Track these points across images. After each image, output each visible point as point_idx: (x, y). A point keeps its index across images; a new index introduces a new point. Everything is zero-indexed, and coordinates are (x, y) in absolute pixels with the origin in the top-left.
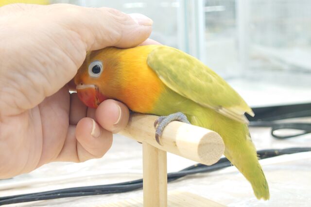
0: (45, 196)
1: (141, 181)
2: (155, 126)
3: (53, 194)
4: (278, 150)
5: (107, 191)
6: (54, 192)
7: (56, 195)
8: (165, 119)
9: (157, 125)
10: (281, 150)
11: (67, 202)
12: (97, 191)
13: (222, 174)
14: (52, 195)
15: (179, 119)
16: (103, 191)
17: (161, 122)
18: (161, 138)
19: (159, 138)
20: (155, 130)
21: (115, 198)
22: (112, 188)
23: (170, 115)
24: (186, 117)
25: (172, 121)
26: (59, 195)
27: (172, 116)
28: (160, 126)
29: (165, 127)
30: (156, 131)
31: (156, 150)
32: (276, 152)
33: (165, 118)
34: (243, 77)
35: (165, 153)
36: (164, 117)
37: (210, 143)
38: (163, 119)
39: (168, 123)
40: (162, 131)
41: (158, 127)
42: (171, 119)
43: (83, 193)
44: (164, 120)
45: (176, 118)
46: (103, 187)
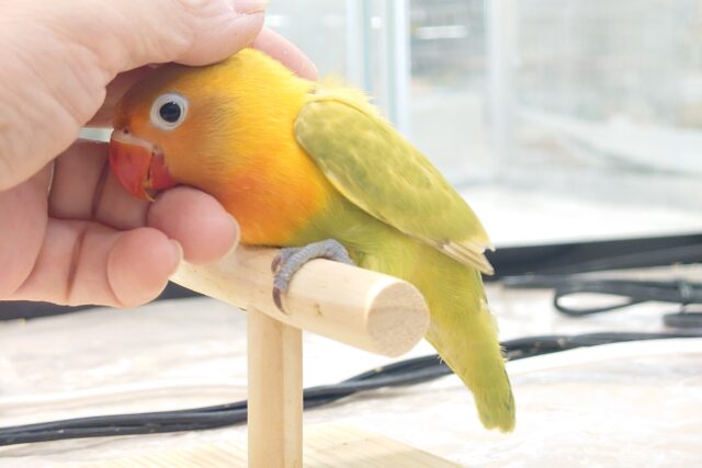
0: (27, 434)
1: (243, 406)
2: (274, 268)
3: (48, 429)
4: (565, 337)
5: (174, 424)
6: (49, 426)
7: (52, 432)
8: (297, 255)
9: (279, 268)
10: (571, 337)
11: (79, 449)
12: (149, 425)
13: (436, 391)
14: (45, 433)
15: (329, 254)
16: (163, 425)
17: (286, 260)
18: (286, 297)
19: (282, 297)
20: (273, 279)
21: (192, 440)
22: (185, 418)
23: (309, 247)
24: (345, 250)
25: (310, 259)
26: (61, 431)
27: (313, 248)
28: (284, 269)
29: (294, 272)
30: (275, 282)
31: (278, 325)
32: (561, 342)
33: (296, 252)
34: (499, 181)
35: (298, 333)
36: (294, 249)
37: (396, 308)
38: (292, 253)
39: (302, 265)
40: (288, 282)
41: (281, 272)
42: (310, 256)
43: (118, 429)
44: (293, 258)
45: (323, 253)
46: (164, 416)
